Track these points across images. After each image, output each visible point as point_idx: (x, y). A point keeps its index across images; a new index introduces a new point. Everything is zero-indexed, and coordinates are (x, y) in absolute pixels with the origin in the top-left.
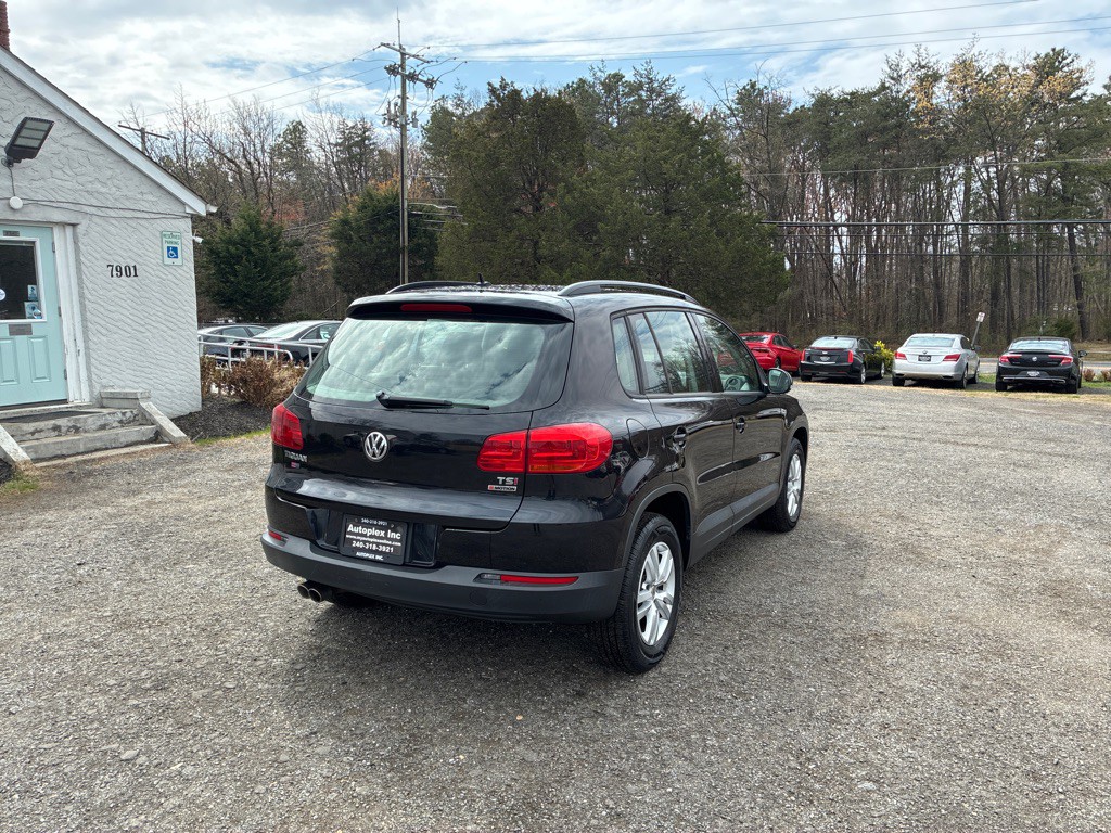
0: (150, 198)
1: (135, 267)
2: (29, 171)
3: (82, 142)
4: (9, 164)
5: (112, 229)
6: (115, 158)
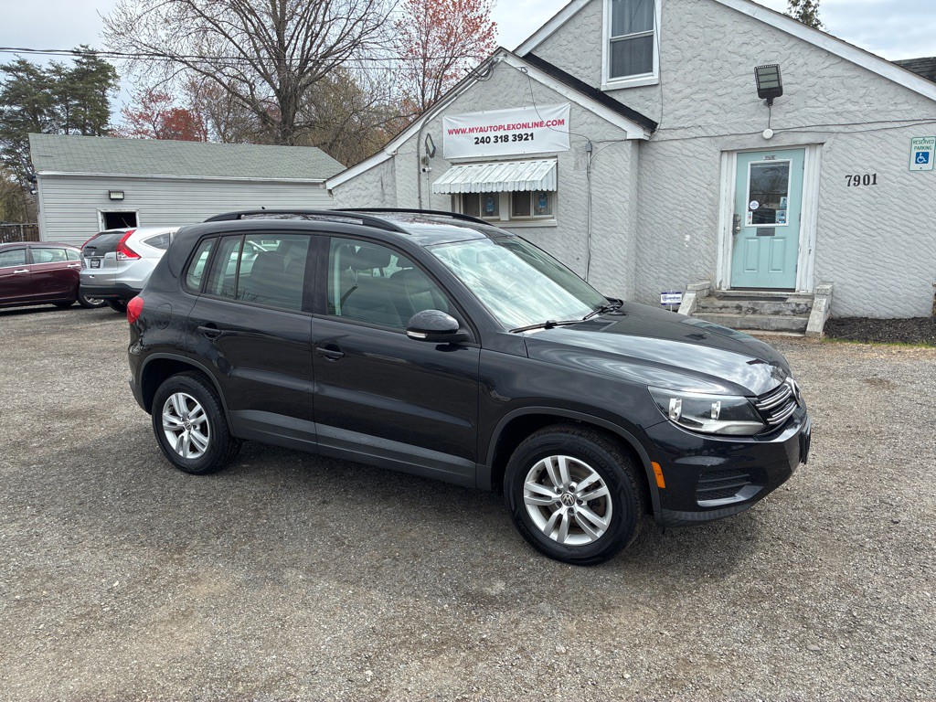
0: (906, 107)
1: (875, 176)
2: (786, 107)
3: (839, 70)
4: (770, 103)
5: (858, 143)
6: (874, 76)
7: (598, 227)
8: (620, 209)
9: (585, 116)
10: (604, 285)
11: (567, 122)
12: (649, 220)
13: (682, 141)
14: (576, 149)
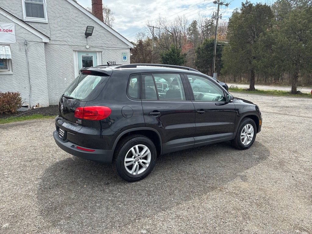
0: (120, 44)
1: (115, 62)
2: (91, 39)
3: (103, 31)
4: (86, 38)
5: (110, 53)
6: (112, 35)
7: (33, 75)
8: (42, 68)
9: (22, 30)
10: (38, 97)
11: (13, 31)
12: (50, 73)
13: (60, 45)
14: (19, 43)
